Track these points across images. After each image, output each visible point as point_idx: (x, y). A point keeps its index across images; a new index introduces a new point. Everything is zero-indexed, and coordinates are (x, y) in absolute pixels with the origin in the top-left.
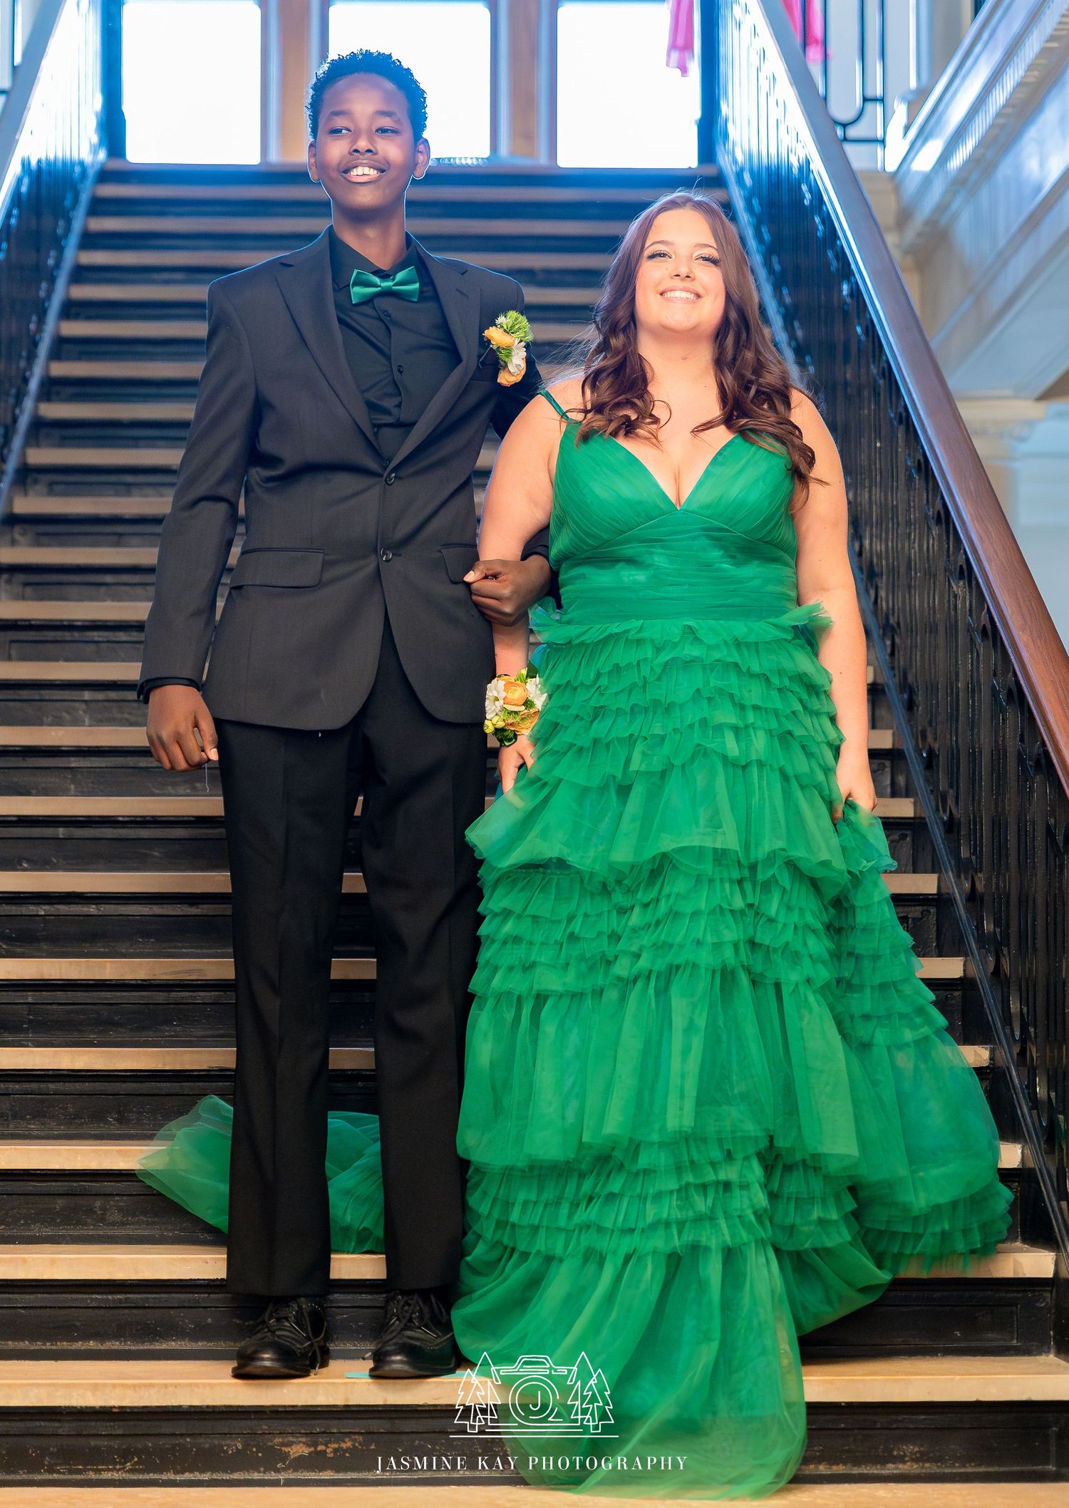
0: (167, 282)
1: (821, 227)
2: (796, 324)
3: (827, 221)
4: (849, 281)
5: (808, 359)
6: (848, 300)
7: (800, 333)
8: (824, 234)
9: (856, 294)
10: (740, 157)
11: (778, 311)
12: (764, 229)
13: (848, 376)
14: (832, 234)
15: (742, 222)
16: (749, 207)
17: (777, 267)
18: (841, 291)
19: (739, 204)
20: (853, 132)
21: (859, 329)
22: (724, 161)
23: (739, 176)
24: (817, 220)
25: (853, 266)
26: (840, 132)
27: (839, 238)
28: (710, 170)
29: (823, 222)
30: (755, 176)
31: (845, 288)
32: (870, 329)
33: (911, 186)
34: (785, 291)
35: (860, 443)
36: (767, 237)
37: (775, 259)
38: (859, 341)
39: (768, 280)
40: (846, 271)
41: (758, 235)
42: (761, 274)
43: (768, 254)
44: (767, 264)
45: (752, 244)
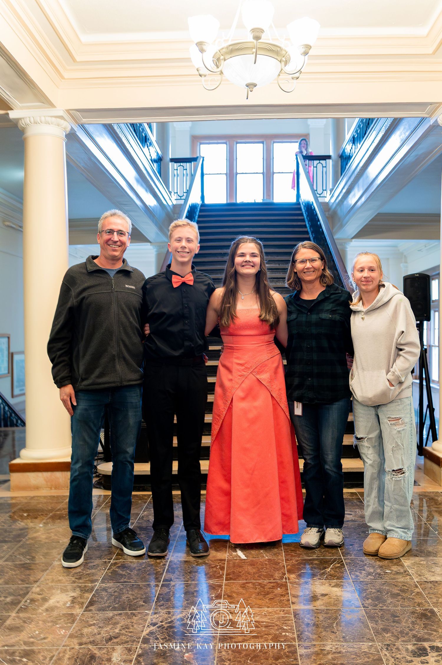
5: (313, 234)
7: (312, 230)
9: (320, 224)
10: (303, 201)
11: (308, 226)
14: (317, 214)
15: (303, 211)
16: (304, 209)
19: (303, 208)
20: (321, 196)
22: (300, 201)
23: (303, 203)
24: (314, 213)
26: (318, 196)
28: (298, 202)
30: (305, 204)
31: (319, 223)
32: (322, 230)
33: (331, 204)
34: (310, 223)
36: (307, 214)
38: (320, 232)
40: (319, 220)
41: (306, 213)
42: (306, 220)
43: (307, 216)
44: (307, 218)
45: (305, 215)
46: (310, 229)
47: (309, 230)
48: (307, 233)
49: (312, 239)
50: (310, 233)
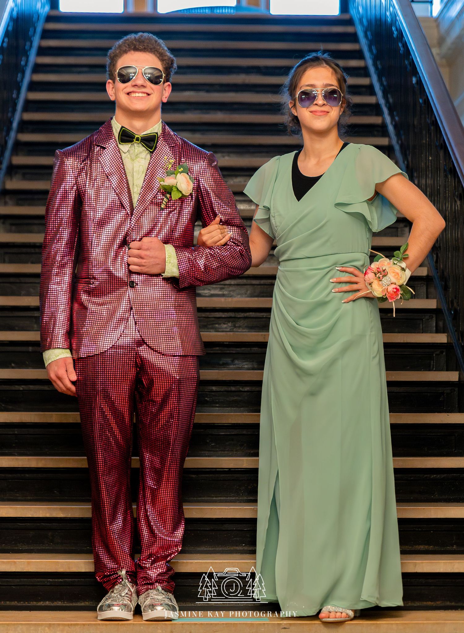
0: (79, 73)
1: (402, 49)
2: (389, 96)
3: (405, 45)
4: (416, 77)
5: (395, 113)
6: (416, 86)
7: (391, 100)
8: (404, 51)
9: (420, 82)
10: (362, 11)
11: (380, 89)
12: (373, 48)
13: (415, 123)
14: (407, 52)
15: (363, 44)
16: (366, 36)
17: (380, 66)
18: (412, 81)
19: (361, 34)
21: (421, 101)
24: (400, 45)
25: (418, 69)
27: (411, 55)
28: (346, 16)
29: (403, 46)
30: (369, 22)
31: (414, 80)
32: (427, 101)
33: (445, 25)
34: (384, 79)
35: (421, 156)
36: (374, 51)
37: (378, 63)
38: (421, 107)
39: (375, 73)
40: (414, 71)
41: (370, 50)
42: (372, 70)
43: (375, 59)
44: (375, 65)
45: (367, 54)
46: (385, 97)
47: (382, 102)
48: (376, 109)
49: (391, 128)
50: (385, 111)
